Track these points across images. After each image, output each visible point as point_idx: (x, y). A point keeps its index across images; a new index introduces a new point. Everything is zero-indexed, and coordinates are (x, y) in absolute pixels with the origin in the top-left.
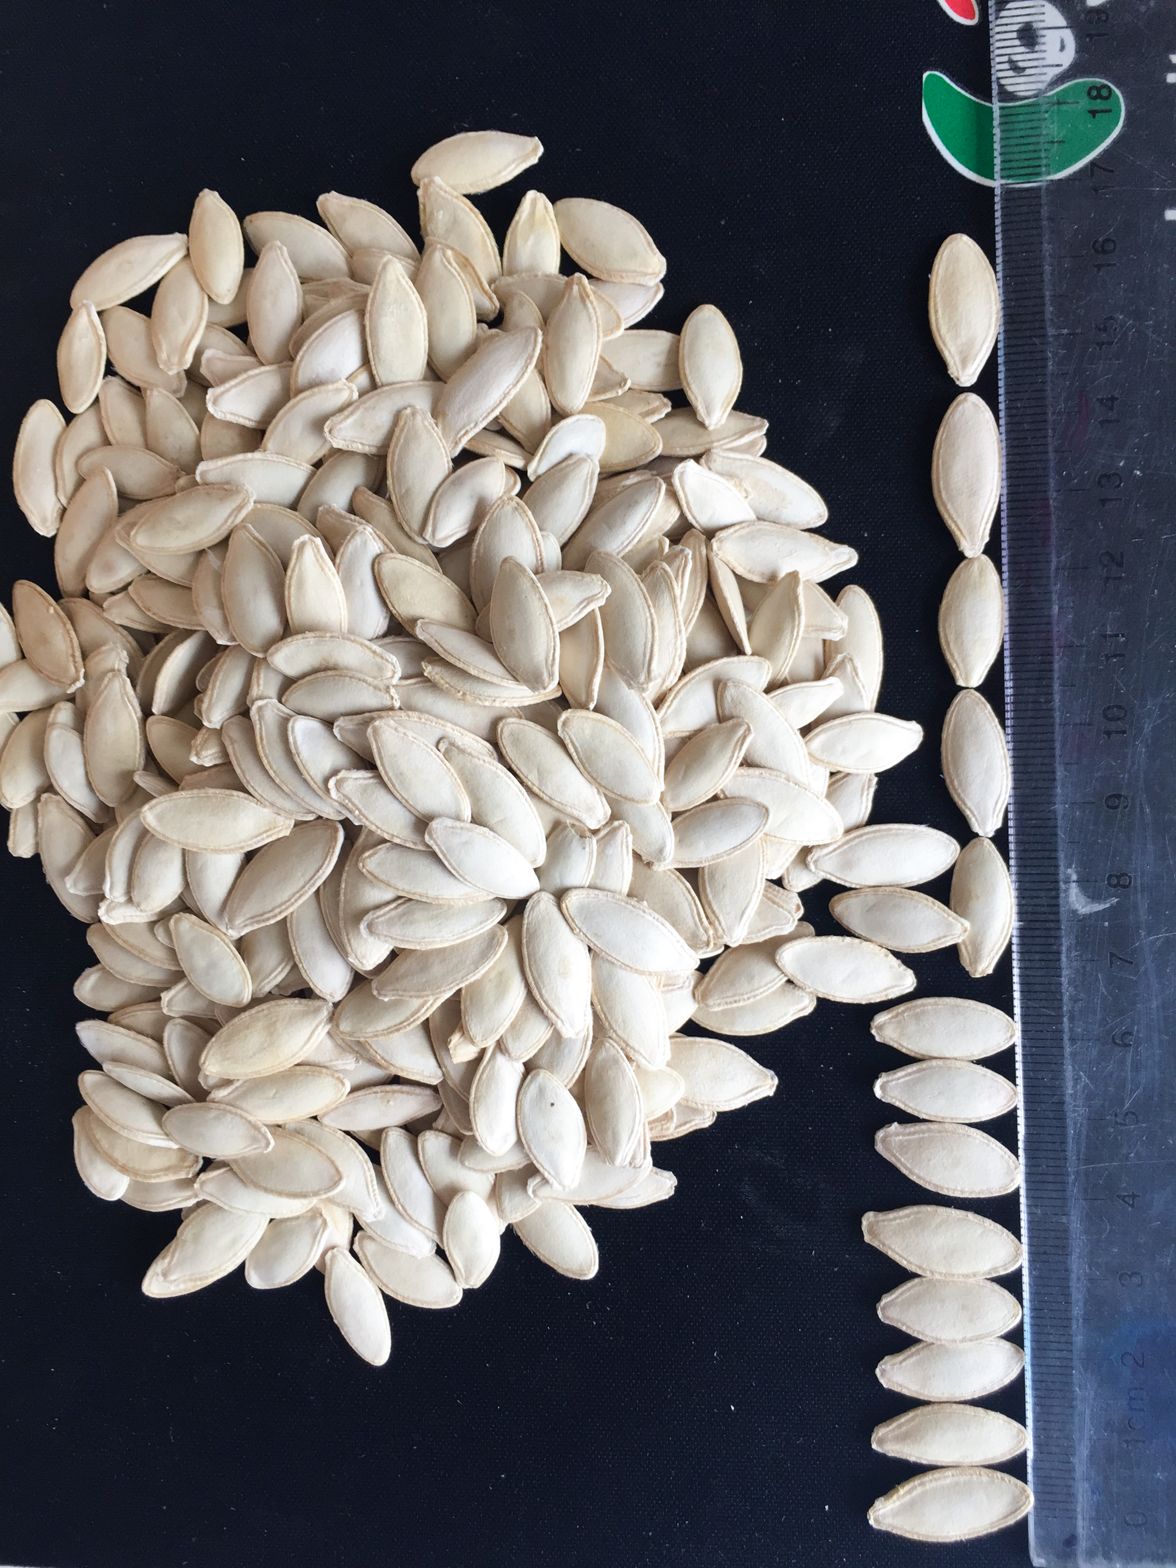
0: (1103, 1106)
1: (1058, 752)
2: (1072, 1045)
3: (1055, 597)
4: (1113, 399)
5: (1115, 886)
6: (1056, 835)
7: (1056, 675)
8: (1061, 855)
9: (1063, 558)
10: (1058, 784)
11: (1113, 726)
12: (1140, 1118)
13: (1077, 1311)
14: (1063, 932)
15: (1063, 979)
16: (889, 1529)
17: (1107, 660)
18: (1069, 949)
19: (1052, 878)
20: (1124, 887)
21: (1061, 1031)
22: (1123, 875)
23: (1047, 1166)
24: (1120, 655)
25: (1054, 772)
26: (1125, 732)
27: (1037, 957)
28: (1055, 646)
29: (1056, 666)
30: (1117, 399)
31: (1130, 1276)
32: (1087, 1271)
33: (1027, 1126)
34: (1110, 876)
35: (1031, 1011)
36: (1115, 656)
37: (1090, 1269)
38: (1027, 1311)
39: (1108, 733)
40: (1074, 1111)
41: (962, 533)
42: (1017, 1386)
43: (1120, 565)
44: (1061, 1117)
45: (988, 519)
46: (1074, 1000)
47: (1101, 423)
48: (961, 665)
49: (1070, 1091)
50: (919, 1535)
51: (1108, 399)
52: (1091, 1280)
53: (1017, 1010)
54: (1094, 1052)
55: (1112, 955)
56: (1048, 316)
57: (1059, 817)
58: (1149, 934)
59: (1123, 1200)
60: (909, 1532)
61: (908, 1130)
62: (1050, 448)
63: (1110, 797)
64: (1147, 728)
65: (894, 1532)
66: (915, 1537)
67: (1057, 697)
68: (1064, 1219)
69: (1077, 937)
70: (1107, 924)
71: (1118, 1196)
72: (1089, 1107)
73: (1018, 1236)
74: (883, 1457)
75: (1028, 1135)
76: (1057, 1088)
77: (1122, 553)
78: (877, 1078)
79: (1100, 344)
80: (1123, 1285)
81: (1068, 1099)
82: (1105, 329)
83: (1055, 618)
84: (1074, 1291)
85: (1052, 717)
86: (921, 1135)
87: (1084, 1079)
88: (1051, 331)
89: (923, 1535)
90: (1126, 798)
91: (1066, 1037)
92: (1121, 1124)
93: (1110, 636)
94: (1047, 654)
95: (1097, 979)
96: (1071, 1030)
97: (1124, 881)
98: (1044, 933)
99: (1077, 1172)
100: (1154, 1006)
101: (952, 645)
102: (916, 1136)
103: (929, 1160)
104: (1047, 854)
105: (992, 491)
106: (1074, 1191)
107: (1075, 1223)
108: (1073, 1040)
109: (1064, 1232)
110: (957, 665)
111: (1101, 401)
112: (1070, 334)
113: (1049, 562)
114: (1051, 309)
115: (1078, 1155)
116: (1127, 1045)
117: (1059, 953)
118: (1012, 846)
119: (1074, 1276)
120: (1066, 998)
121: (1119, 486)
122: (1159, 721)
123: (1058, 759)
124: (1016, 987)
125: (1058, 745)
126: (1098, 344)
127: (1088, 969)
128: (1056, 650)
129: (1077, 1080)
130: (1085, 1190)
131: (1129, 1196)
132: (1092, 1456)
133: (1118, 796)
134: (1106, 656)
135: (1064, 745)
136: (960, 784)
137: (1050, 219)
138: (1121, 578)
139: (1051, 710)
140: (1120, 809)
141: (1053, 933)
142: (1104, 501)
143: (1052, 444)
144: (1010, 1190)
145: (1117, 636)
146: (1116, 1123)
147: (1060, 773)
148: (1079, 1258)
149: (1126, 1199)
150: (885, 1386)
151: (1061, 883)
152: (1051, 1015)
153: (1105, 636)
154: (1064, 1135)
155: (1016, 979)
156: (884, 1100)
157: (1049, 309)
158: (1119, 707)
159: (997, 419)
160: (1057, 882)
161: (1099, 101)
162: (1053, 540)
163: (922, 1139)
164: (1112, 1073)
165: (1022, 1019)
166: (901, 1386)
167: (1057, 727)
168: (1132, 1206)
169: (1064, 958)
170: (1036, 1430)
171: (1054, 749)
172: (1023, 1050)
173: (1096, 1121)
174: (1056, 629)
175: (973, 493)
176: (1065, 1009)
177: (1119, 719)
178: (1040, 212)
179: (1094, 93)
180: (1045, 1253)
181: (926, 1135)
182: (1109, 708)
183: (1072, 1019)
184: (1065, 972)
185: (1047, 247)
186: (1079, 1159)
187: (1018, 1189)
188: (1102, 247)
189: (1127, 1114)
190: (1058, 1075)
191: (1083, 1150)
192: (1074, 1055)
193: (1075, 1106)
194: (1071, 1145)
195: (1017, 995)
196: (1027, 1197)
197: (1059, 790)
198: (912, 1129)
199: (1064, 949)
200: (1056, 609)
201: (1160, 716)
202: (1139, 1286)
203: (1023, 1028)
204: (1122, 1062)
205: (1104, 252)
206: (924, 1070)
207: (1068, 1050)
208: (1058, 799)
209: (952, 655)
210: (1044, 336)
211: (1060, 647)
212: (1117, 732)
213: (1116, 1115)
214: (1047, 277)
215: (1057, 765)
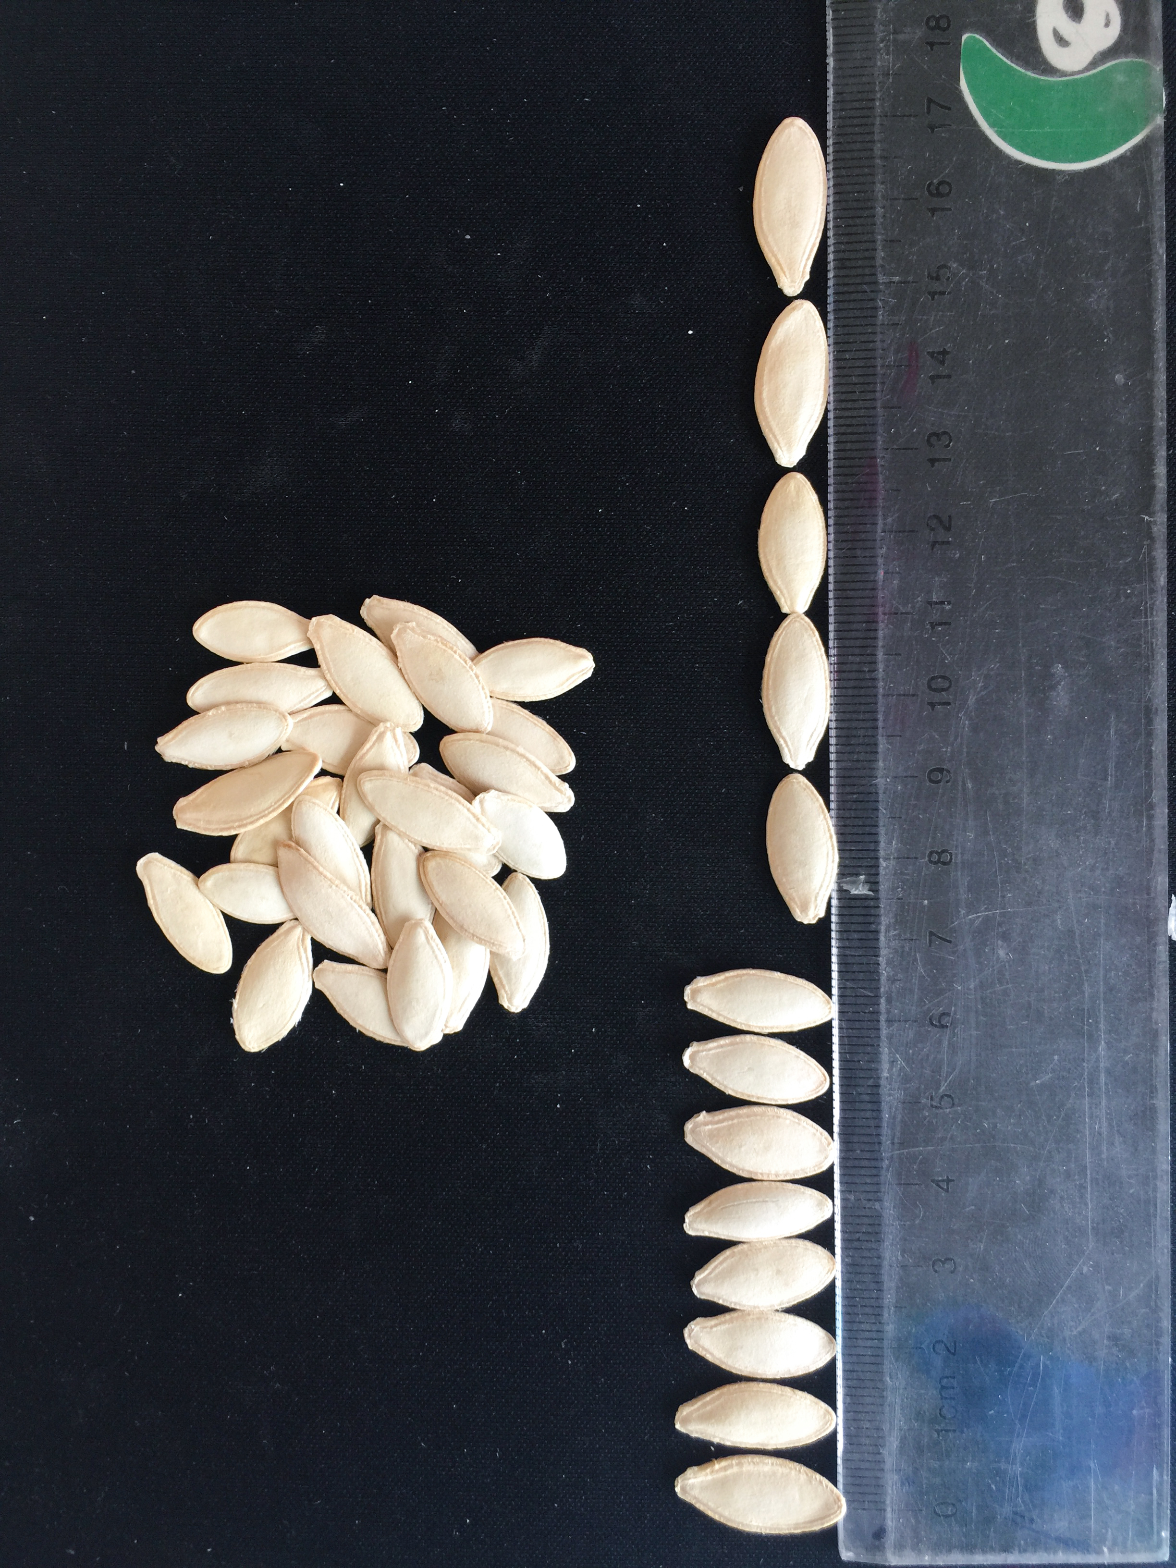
0: (918, 1089)
1: (880, 724)
2: (889, 1027)
3: (880, 561)
4: (944, 353)
5: (935, 863)
6: (877, 809)
7: (880, 644)
8: (882, 831)
9: (890, 520)
10: (880, 757)
11: (937, 697)
12: (956, 1101)
13: (889, 1298)
14: (882, 911)
15: (881, 959)
17: (933, 628)
18: (887, 931)
19: (872, 855)
20: (944, 863)
21: (878, 1013)
22: (943, 851)
23: (861, 1151)
24: (945, 624)
25: (876, 745)
26: (949, 704)
27: (856, 936)
28: (880, 613)
29: (881, 634)
30: (948, 353)
31: (943, 1263)
32: (900, 1258)
33: (842, 1110)
34: (931, 853)
35: (848, 992)
36: (940, 624)
37: (903, 1256)
39: (932, 705)
40: (890, 1095)
43: (948, 529)
44: (876, 1102)
46: (892, 980)
47: (932, 378)
48: (785, 591)
49: (885, 1074)
50: (721, 1515)
51: (939, 353)
52: (904, 1267)
53: (835, 991)
54: (911, 1034)
55: (931, 933)
56: (879, 262)
57: (881, 792)
58: (968, 914)
59: (938, 1185)
62: (879, 404)
63: (934, 770)
64: (972, 700)
67: (881, 667)
68: (877, 1206)
69: (896, 915)
70: (926, 902)
71: (933, 1181)
72: (905, 1089)
74: (687, 1437)
75: (843, 1119)
76: (873, 1073)
77: (950, 517)
78: (688, 1047)
79: (933, 294)
80: (936, 1271)
81: (883, 1082)
82: (938, 278)
83: (880, 583)
84: (885, 1278)
85: (875, 687)
86: (730, 1122)
87: (901, 1062)
88: (881, 279)
89: (725, 1517)
90: (948, 771)
91: (883, 1018)
92: (936, 1107)
93: (936, 603)
94: (872, 621)
95: (916, 960)
96: (888, 1012)
97: (946, 857)
98: (863, 912)
99: (892, 1157)
100: (972, 986)
101: (774, 572)
102: (725, 1124)
103: (740, 1147)
104: (867, 829)
106: (888, 1176)
107: (889, 1208)
108: (889, 1021)
109: (876, 1220)
110: (781, 592)
111: (932, 354)
112: (901, 283)
113: (875, 524)
114: (882, 254)
115: (893, 1139)
116: (943, 1027)
117: (877, 932)
119: (886, 1263)
120: (883, 979)
121: (948, 445)
122: (983, 693)
123: (880, 730)
124: (835, 967)
125: (880, 717)
126: (929, 293)
127: (907, 949)
128: (881, 617)
129: (893, 1062)
130: (899, 1174)
131: (943, 1181)
132: (903, 1440)
133: (941, 770)
134: (931, 624)
135: (886, 715)
137: (882, 158)
138: (948, 542)
139: (875, 679)
140: (942, 784)
141: (873, 911)
142: (933, 461)
143: (881, 397)
144: (825, 1167)
145: (942, 603)
146: (932, 1106)
147: (882, 745)
148: (892, 1245)
149: (941, 1184)
151: (881, 860)
152: (869, 996)
153: (930, 603)
154: (879, 1118)
155: (834, 959)
156: (691, 1070)
157: (881, 254)
158: (944, 677)
160: (877, 859)
161: (937, 31)
162: (880, 502)
163: (732, 1126)
164: (928, 1055)
165: (839, 1000)
167: (880, 697)
168: (947, 1191)
169: (882, 938)
170: (846, 1411)
171: (876, 720)
172: (840, 1033)
173: (912, 1104)
174: (880, 595)
176: (882, 990)
177: (943, 690)
178: (872, 150)
179: (933, 24)
180: (858, 1240)
181: (736, 1121)
182: (933, 678)
183: (889, 1001)
184: (884, 952)
185: (879, 187)
186: (893, 1144)
187: (831, 1168)
188: (937, 189)
189: (942, 1097)
190: (875, 1058)
191: (898, 1134)
192: (890, 1037)
193: (891, 1089)
194: (885, 1130)
195: (835, 975)
196: (841, 1183)
197: (881, 764)
198: (721, 1117)
199: (883, 928)
200: (881, 574)
201: (985, 688)
202: (952, 1272)
203: (839, 1009)
204: (940, 1042)
205: (939, 195)
206: (737, 1043)
207: (884, 1032)
208: (880, 773)
209: (775, 582)
210: (876, 283)
211: (884, 614)
212: (940, 704)
213: (932, 1099)
214: (879, 220)
215: (880, 738)
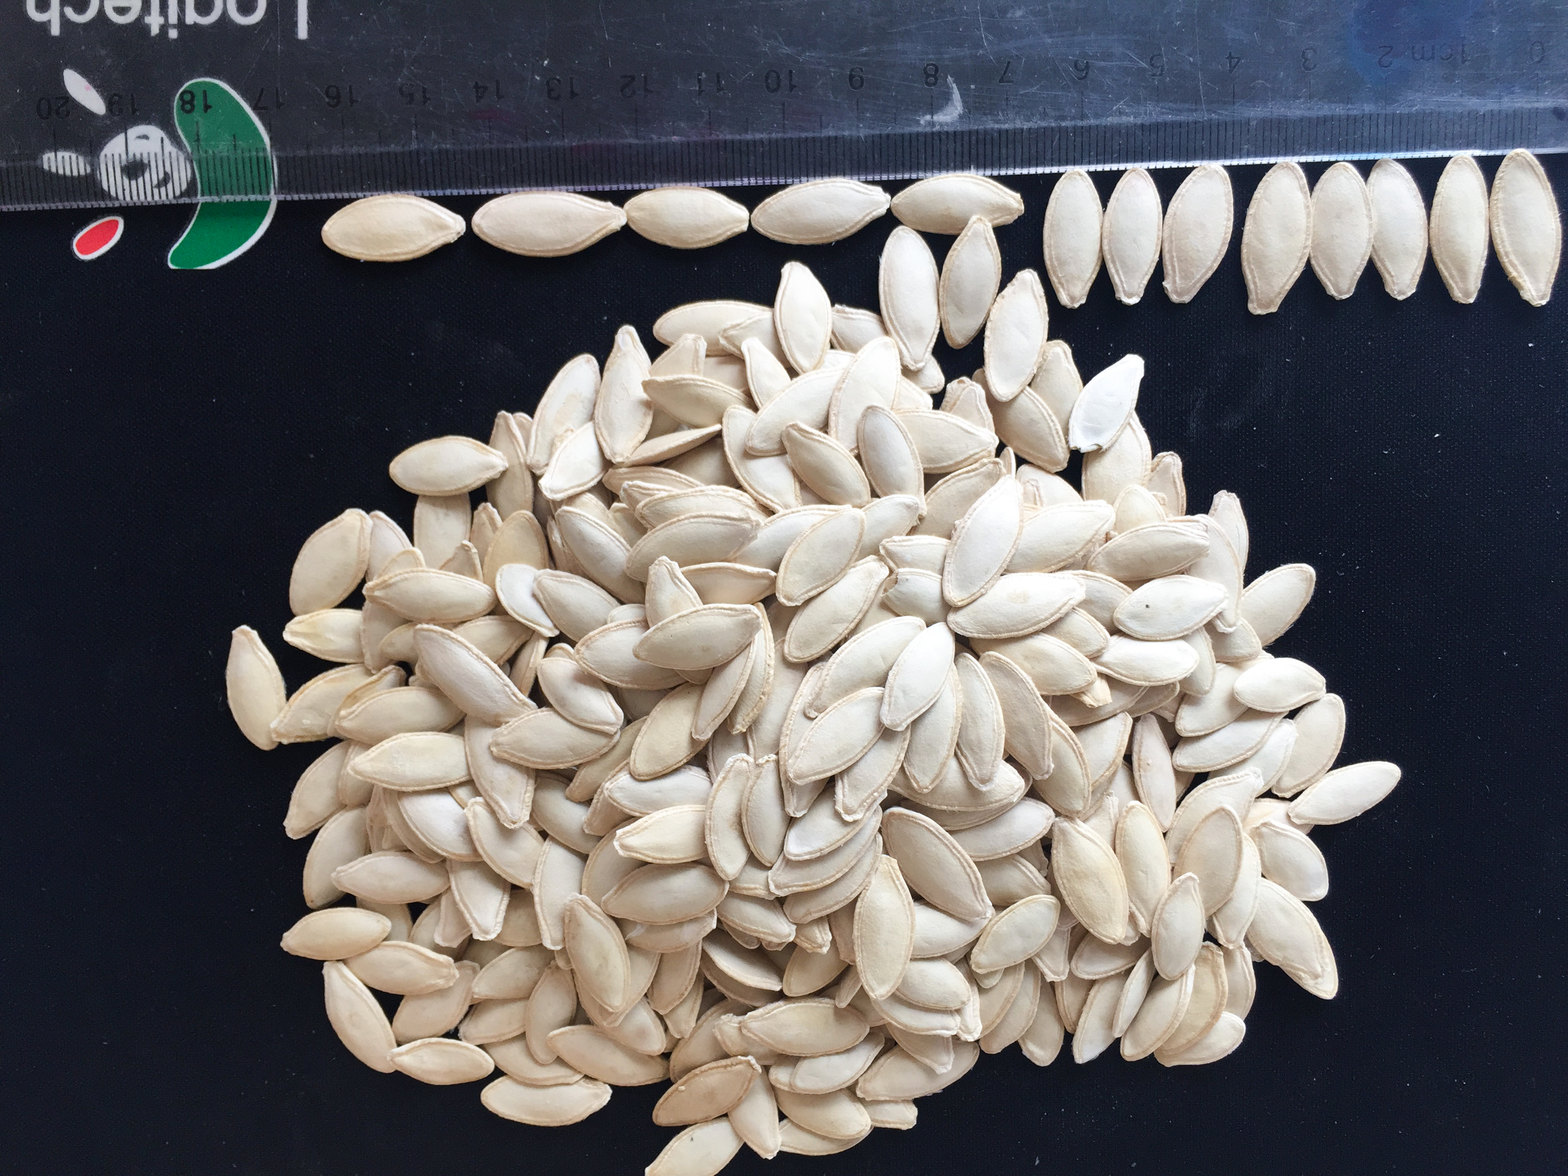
0: (1145, 88)
1: (810, 135)
2: (1088, 118)
3: (664, 140)
4: (477, 87)
5: (936, 79)
6: (888, 135)
7: (738, 137)
8: (907, 130)
9: (627, 132)
10: (840, 133)
11: (785, 82)
12: (1155, 53)
13: (1339, 110)
14: (981, 127)
15: (1025, 127)
16: (1551, 285)
17: (722, 89)
18: (998, 122)
19: (929, 140)
20: (937, 70)
21: (1075, 128)
22: (926, 73)
23: (1203, 139)
24: (718, 77)
25: (829, 138)
26: (791, 72)
27: (1004, 151)
28: (710, 138)
29: (729, 137)
30: (477, 83)
31: (1306, 60)
32: (1302, 100)
33: (1165, 159)
34: (927, 83)
35: (1056, 156)
36: (719, 82)
37: (1300, 97)
38: (1340, 157)
39: (792, 87)
40: (1151, 114)
41: (604, 228)
42: (1411, 165)
43: (633, 78)
44: (1156, 127)
45: (591, 203)
46: (1044, 116)
47: (500, 97)
48: (728, 227)
49: (1132, 119)
50: (1555, 258)
51: (477, 92)
52: (1311, 97)
53: (1055, 170)
54: (1094, 96)
55: (1001, 81)
56: (399, 149)
57: (872, 132)
58: (982, 46)
59: (1235, 67)
60: (1553, 267)
61: (1170, 272)
62: (525, 145)
63: (851, 85)
64: (787, 50)
65: (1553, 281)
66: (1558, 260)
67: (758, 136)
68: (1254, 123)
69: (985, 114)
70: (973, 87)
71: (1231, 71)
72: (1145, 99)
73: (1269, 167)
74: (1482, 292)
75: (1173, 158)
76: (1129, 132)
77: (622, 77)
78: (1121, 301)
79: (426, 100)
80: (1315, 66)
81: (1139, 121)
82: (411, 95)
83: (684, 139)
84: (1321, 113)
85: (777, 140)
86: (1175, 259)
87: (1120, 105)
88: (414, 146)
89: (1556, 254)
90: (852, 70)
91: (1080, 123)
92: (1162, 71)
93: (700, 87)
94: (719, 145)
95: (1026, 95)
96: (1073, 118)
97: (931, 70)
98: (981, 146)
99: (1208, 110)
100: (1049, 41)
101: (710, 236)
102: (1176, 264)
103: (1199, 251)
104: (906, 144)
105: (564, 200)
106: (1224, 114)
107: (1255, 113)
108: (1083, 117)
109: (1267, 124)
110: (729, 230)
111: (479, 98)
112: (417, 127)
113: (630, 146)
114: (393, 146)
115: (1192, 111)
116: (1087, 66)
117: (1000, 131)
118: (899, 177)
119: (1307, 114)
120: (1043, 124)
121: (558, 80)
122: (781, 39)
123: (817, 135)
124: (1033, 171)
125: (804, 135)
126: (425, 102)
127: (1015, 103)
128: (714, 137)
129: (1121, 113)
130: (1225, 103)
131: (1230, 62)
132: (1480, 94)
133: (851, 77)
134: (719, 90)
135: (803, 129)
136: (841, 226)
137: (308, 148)
138: (645, 78)
139: (770, 141)
140: (864, 76)
141: (981, 137)
142: (573, 94)
143: (518, 143)
144: (1225, 174)
145: (699, 80)
146: (1161, 75)
147: (830, 132)
148: (1290, 108)
149: (1233, 64)
150: (1414, 291)
151: (934, 130)
152: (1060, 139)
153: (701, 92)
154: (1173, 124)
155: (1025, 171)
156: (1142, 295)
157: (393, 147)
158: (767, 78)
159: (496, 196)
160: (933, 133)
161: (195, 103)
162: (611, 141)
163: (1179, 260)
164: (1113, 80)
165: (1063, 165)
166: (1414, 276)
167: (786, 136)
168: (1239, 59)
169: (1006, 126)
170: (1453, 147)
171: (807, 139)
172: (1093, 164)
173: (1159, 94)
174: (694, 138)
175: (566, 218)
176: (1053, 125)
177: (778, 77)
178: (301, 158)
179: (188, 107)
180: (1285, 140)
181: (1174, 254)
182: (768, 87)
183: (1063, 118)
184: (1018, 124)
185: (336, 150)
186: (1196, 110)
187: (1226, 167)
188: (334, 99)
189: (1152, 65)
190: (1116, 130)
191: (1187, 106)
192: (1097, 116)
193: (1145, 114)
194: (1182, 118)
195: (1040, 170)
196: (1232, 158)
197: (846, 133)
198: (1169, 268)
199: (996, 126)
200: (675, 138)
201: (776, 39)
202: (1314, 51)
203: (1071, 164)
204: (1103, 70)
205: (338, 96)
206: (1112, 257)
207: (1092, 122)
208: (854, 133)
209: (720, 235)
210: (418, 152)
211: (711, 134)
212: (791, 80)
213: (1154, 75)
214: (362, 150)
215: (823, 135)
